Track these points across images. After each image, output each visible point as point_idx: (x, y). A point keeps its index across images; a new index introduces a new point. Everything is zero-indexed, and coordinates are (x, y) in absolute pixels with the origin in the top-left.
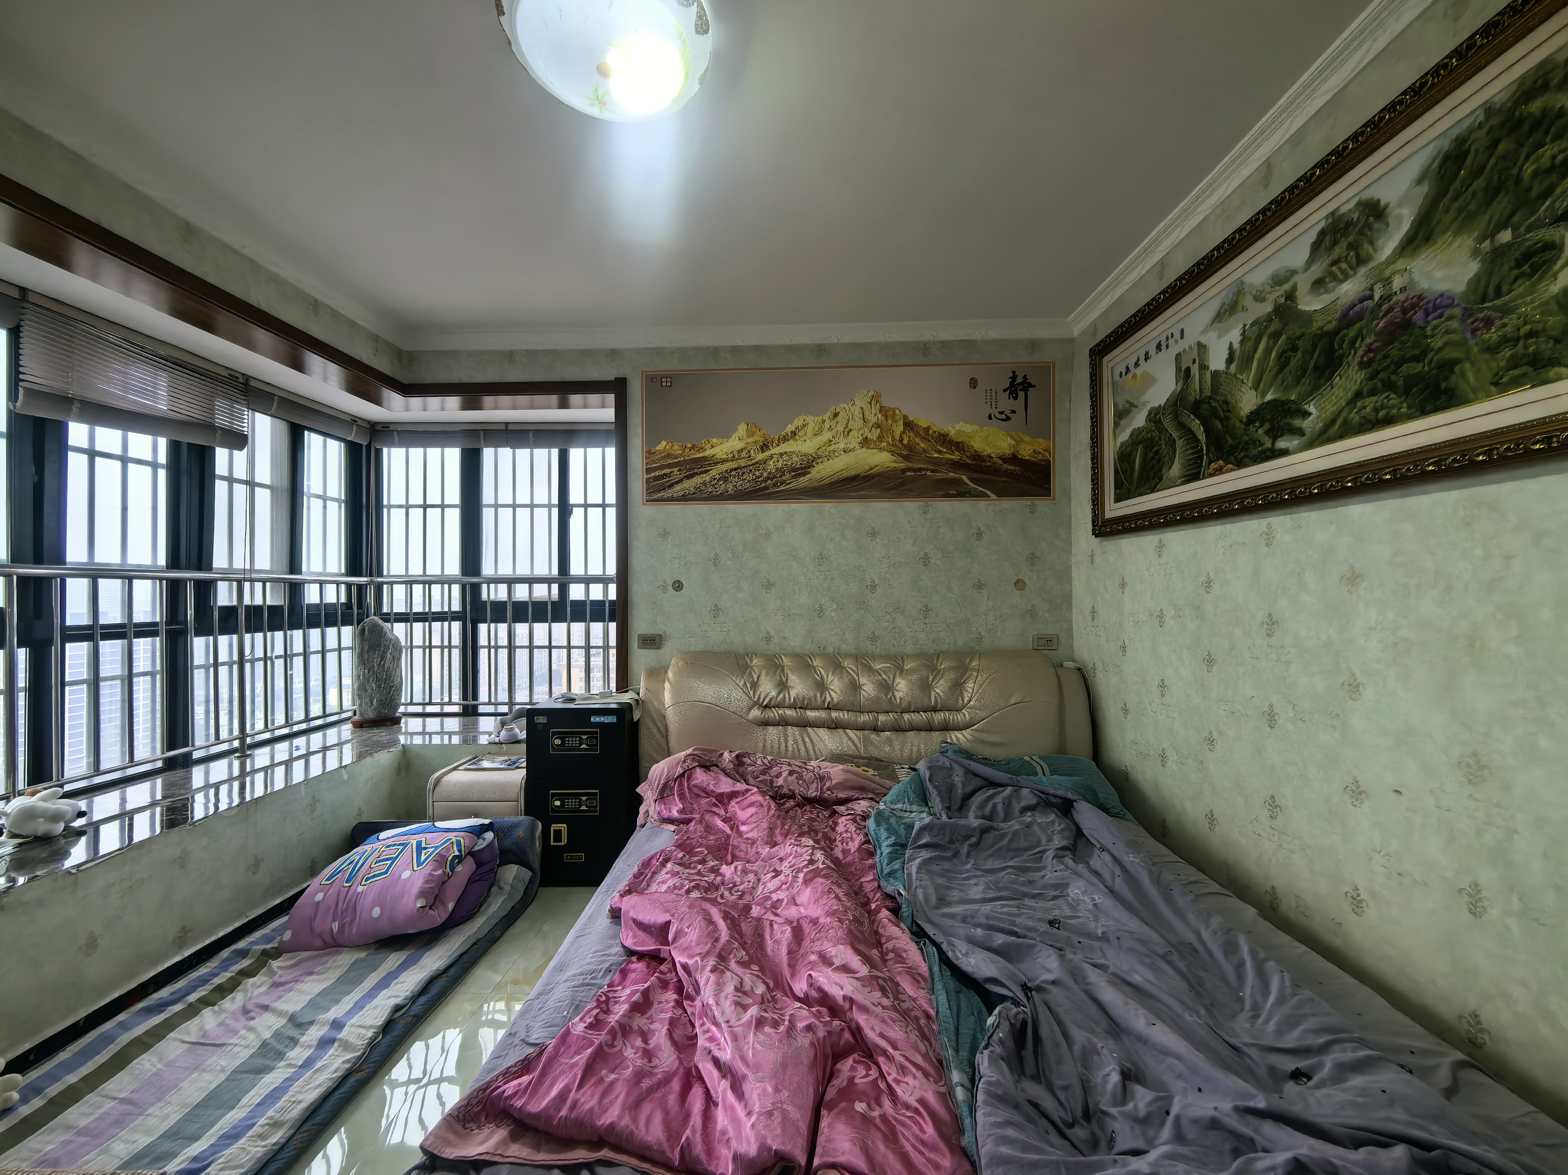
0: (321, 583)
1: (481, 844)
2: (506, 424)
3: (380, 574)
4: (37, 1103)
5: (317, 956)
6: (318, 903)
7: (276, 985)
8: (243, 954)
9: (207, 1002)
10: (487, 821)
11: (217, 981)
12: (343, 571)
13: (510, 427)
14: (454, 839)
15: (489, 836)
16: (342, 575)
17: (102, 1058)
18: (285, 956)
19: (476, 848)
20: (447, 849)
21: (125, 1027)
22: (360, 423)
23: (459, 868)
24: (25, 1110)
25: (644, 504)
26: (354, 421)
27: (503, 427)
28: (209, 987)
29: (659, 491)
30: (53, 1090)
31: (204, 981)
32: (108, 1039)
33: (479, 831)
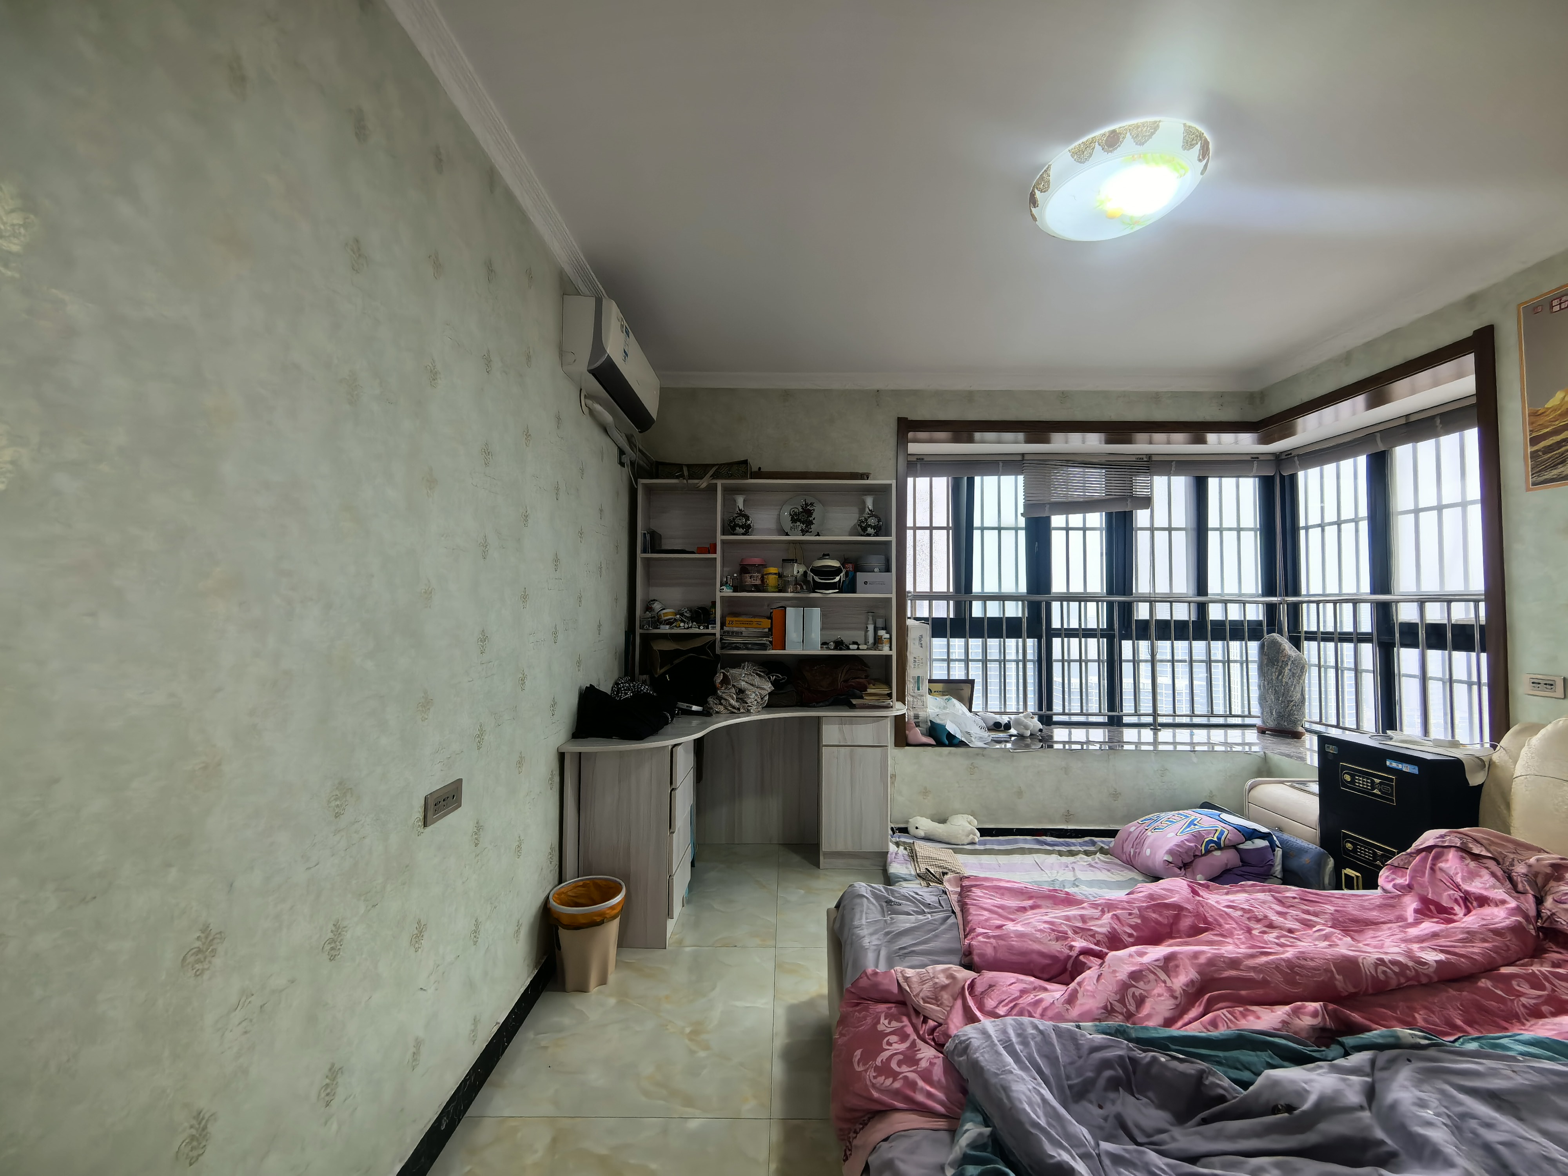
0: (1225, 602)
1: (1248, 845)
2: (1407, 416)
3: (1296, 592)
4: (982, 847)
5: (1120, 865)
6: (1131, 832)
7: (1090, 865)
8: (1094, 844)
9: (1060, 853)
10: (1264, 830)
11: (1073, 848)
12: (1260, 592)
13: (1413, 419)
14: (1220, 829)
15: (1261, 843)
16: (1258, 596)
17: (1009, 847)
18: (1109, 856)
19: (1241, 846)
20: (1209, 832)
21: (1026, 842)
22: (1262, 457)
23: (1218, 853)
24: (977, 847)
25: (1528, 490)
26: (1255, 458)
27: (1403, 421)
28: (1068, 848)
29: (1555, 466)
30: (988, 847)
31: (1068, 845)
32: (1016, 842)
33: (1252, 834)
